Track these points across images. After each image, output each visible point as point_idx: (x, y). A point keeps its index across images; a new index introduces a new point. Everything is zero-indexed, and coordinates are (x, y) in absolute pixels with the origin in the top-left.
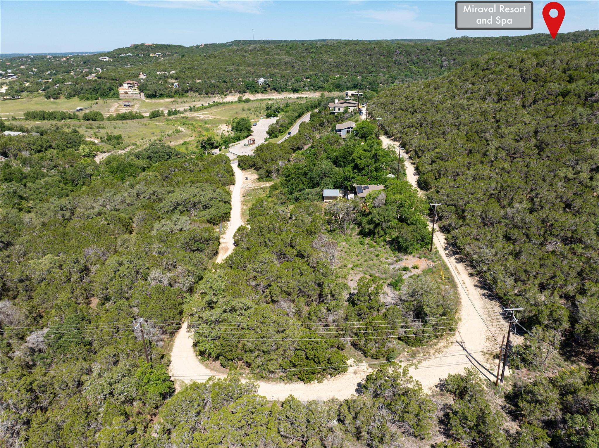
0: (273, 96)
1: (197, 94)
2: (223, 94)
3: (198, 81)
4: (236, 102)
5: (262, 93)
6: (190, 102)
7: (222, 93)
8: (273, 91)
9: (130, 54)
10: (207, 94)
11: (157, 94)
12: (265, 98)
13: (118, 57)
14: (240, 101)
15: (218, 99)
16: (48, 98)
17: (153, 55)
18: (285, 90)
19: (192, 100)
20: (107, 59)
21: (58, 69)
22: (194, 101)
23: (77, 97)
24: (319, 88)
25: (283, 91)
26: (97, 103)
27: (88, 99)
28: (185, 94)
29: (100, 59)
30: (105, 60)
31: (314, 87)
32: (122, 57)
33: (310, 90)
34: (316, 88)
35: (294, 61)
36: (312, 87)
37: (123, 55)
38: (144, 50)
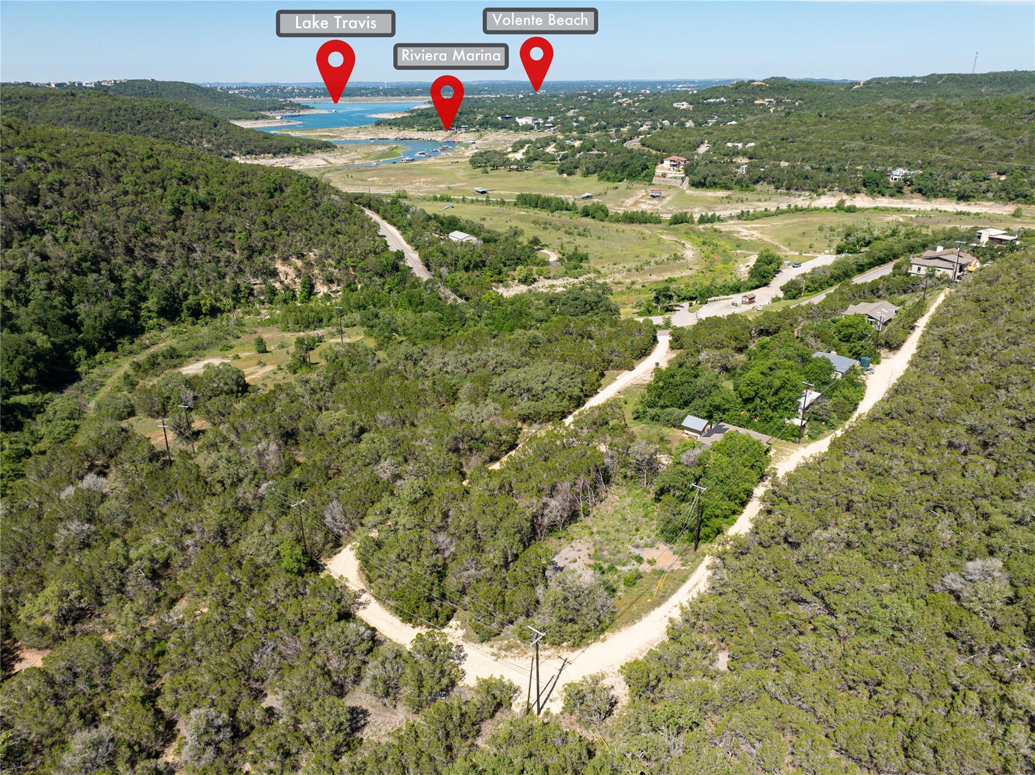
0: (911, 203)
1: (772, 187)
2: (816, 192)
3: (784, 164)
4: (831, 208)
5: (892, 196)
6: (752, 201)
7: (816, 189)
8: (916, 195)
9: (722, 99)
10: (788, 189)
11: (707, 183)
12: (894, 206)
13: (703, 103)
14: (840, 207)
15: (801, 201)
16: (561, 172)
17: (761, 102)
18: (940, 194)
19: (756, 197)
20: (685, 105)
21: (610, 120)
22: (760, 200)
23: (596, 175)
24: (1017, 196)
25: (936, 196)
26: (617, 188)
27: (608, 179)
28: (752, 186)
29: (675, 105)
30: (682, 107)
31: (1008, 193)
32: (709, 104)
33: (997, 198)
34: (1012, 196)
35: (987, 137)
36: (1003, 194)
37: (712, 100)
38: (747, 93)
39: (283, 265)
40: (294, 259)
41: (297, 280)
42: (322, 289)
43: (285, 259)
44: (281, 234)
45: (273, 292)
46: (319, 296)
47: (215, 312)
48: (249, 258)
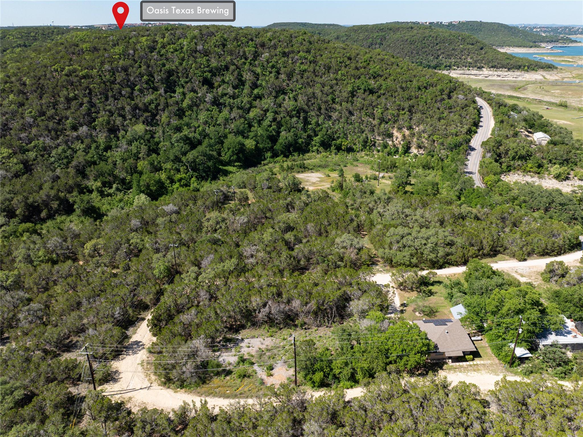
39: (397, 131)
40: (405, 130)
41: (402, 143)
42: (414, 150)
43: (400, 129)
44: (405, 113)
45: (385, 146)
46: (411, 155)
47: (350, 150)
48: (380, 124)
